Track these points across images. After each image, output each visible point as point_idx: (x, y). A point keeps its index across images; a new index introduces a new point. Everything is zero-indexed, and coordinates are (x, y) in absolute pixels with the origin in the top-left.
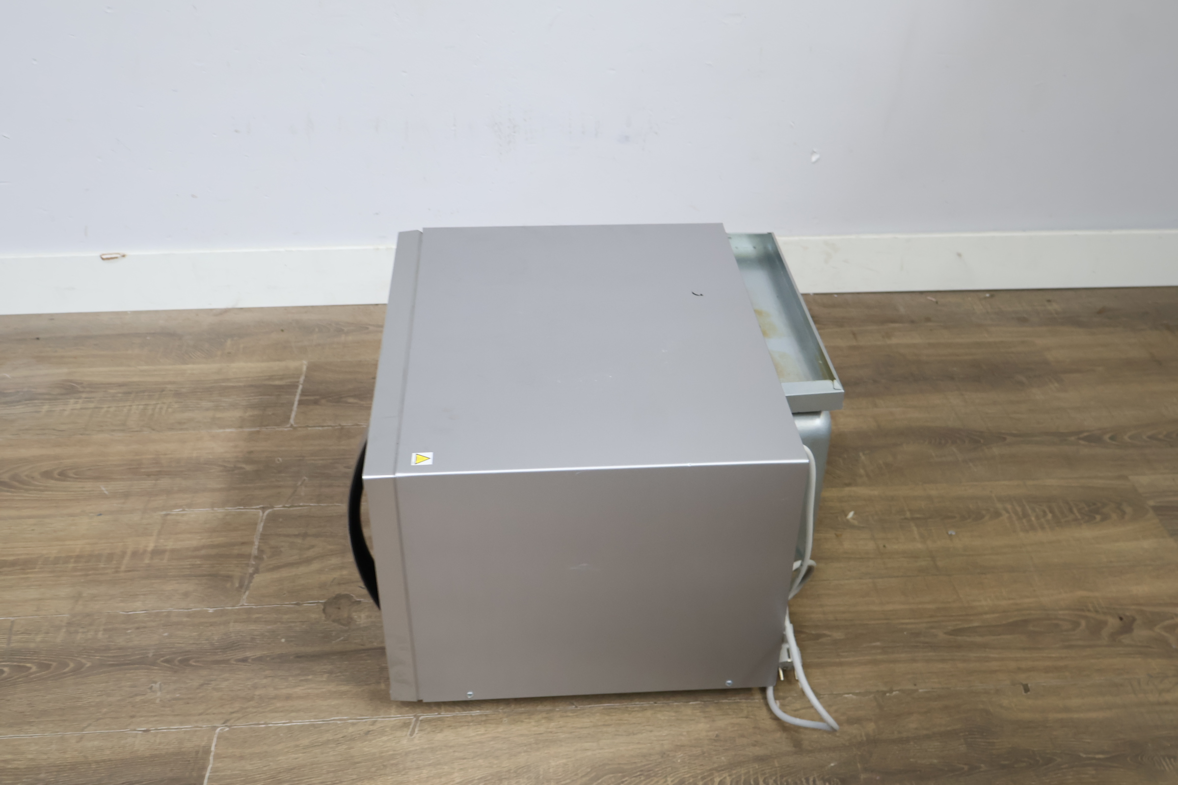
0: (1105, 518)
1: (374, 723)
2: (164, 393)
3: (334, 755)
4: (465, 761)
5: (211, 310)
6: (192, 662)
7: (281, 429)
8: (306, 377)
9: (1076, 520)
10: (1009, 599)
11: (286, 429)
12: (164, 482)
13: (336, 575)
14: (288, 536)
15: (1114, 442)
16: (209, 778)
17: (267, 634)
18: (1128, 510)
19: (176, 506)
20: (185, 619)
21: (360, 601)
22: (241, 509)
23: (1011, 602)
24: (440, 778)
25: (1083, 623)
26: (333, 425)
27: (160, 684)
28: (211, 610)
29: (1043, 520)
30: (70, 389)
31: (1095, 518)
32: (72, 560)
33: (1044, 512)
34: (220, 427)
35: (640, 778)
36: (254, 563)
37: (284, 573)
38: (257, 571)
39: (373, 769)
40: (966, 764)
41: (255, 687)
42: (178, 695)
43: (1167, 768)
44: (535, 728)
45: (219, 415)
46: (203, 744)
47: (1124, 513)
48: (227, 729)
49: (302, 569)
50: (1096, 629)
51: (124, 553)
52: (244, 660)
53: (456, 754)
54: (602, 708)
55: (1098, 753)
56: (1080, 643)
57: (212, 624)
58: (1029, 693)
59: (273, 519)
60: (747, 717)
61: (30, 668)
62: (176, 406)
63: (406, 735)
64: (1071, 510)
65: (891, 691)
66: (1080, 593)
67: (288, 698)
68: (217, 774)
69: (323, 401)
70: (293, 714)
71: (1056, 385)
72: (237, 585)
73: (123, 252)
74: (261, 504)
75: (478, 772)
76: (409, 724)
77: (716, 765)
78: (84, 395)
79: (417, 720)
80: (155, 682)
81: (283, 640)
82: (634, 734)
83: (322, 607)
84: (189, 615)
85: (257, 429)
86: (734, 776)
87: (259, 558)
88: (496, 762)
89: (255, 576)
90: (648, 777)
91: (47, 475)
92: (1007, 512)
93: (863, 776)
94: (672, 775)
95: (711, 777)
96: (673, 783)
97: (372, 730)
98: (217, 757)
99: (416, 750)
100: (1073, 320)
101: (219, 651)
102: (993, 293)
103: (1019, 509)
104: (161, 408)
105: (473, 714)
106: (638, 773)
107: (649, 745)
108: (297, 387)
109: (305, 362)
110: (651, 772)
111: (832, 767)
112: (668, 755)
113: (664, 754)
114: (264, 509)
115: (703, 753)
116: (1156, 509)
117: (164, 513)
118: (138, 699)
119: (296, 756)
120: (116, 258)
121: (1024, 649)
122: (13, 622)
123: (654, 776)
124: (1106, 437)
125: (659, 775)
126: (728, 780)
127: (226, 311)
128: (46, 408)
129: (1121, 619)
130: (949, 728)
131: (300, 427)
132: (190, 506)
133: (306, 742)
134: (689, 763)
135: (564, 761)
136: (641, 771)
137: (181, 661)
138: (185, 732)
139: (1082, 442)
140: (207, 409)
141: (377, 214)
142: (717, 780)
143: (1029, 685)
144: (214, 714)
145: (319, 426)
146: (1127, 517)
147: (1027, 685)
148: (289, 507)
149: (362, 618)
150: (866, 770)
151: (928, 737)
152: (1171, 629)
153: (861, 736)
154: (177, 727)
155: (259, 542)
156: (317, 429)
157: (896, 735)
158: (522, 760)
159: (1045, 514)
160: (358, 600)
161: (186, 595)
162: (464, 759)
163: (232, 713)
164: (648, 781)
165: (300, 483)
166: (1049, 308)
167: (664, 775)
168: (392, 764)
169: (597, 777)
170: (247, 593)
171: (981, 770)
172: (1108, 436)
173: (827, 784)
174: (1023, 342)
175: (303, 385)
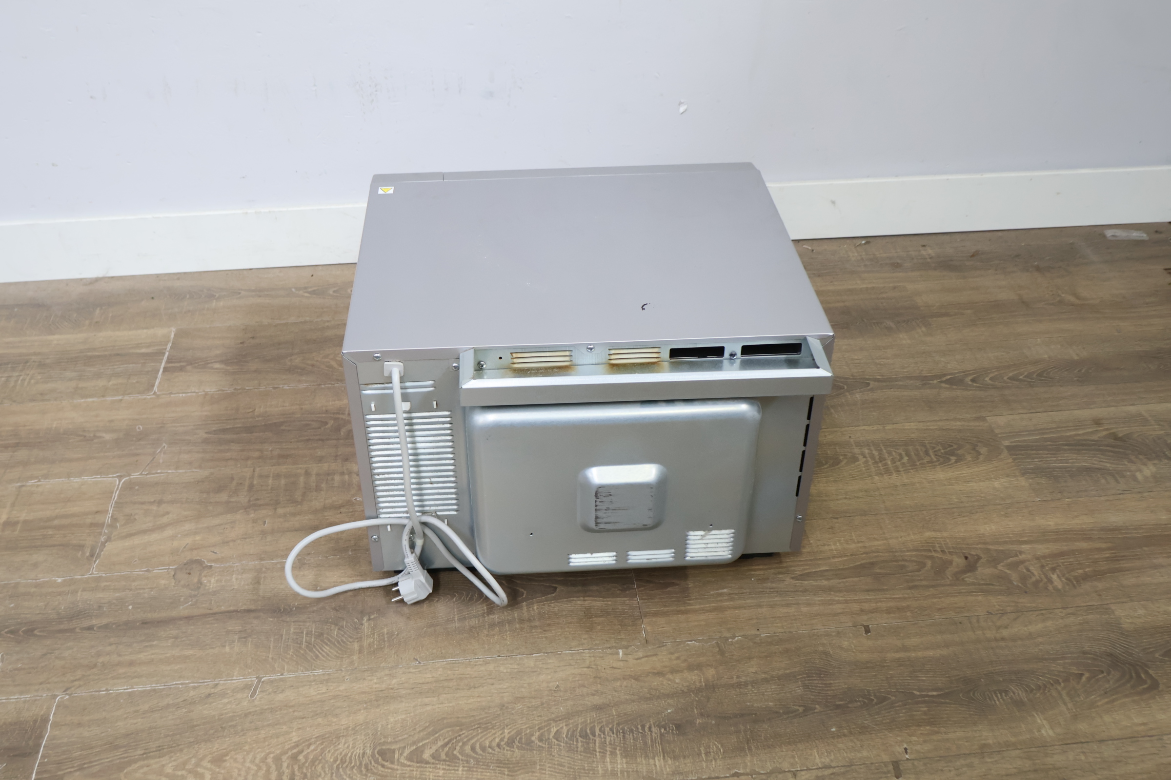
0: (960, 459)
1: (216, 686)
2: (28, 364)
3: (173, 719)
4: (304, 720)
5: (81, 279)
6: (36, 632)
7: (144, 397)
8: (172, 343)
9: (931, 462)
10: (858, 542)
11: (149, 397)
12: (22, 454)
13: (189, 540)
14: (143, 503)
15: (975, 384)
16: (44, 747)
17: (115, 601)
18: (983, 450)
19: (32, 478)
20: (33, 590)
21: (211, 566)
22: (98, 478)
23: (860, 545)
24: (278, 737)
25: (929, 563)
26: (197, 391)
27: (2, 655)
28: (59, 580)
29: (898, 463)
31: (950, 460)
33: (900, 455)
34: (83, 397)
35: (478, 731)
36: (106, 531)
37: (137, 540)
38: (109, 539)
39: (212, 732)
40: (800, 706)
41: (99, 654)
42: (20, 665)
43: (997, 702)
44: (377, 686)
45: (82, 384)
46: (42, 713)
47: (979, 453)
48: (67, 697)
49: (155, 536)
50: (940, 569)
52: (90, 628)
53: (296, 714)
54: (445, 663)
55: (933, 690)
56: (924, 583)
57: (60, 594)
58: (869, 634)
59: (129, 487)
60: (588, 667)
62: (39, 377)
63: (247, 697)
64: (927, 453)
65: (734, 637)
66: (928, 534)
67: (131, 664)
68: (54, 742)
69: (189, 368)
70: (136, 680)
71: (924, 329)
72: (88, 554)
74: (118, 473)
75: (316, 730)
76: (251, 686)
77: (553, 716)
79: (259, 681)
81: (130, 607)
82: (475, 688)
83: (173, 573)
84: (37, 586)
85: (120, 397)
86: (571, 726)
87: (112, 526)
88: (335, 720)
89: (106, 544)
90: (486, 729)
92: (865, 457)
93: (698, 721)
94: (509, 727)
95: (548, 727)
96: (509, 735)
97: (214, 693)
98: (55, 725)
99: (256, 711)
100: (947, 265)
101: (65, 619)
102: (869, 239)
103: (876, 453)
104: (24, 380)
105: (316, 674)
106: (476, 726)
107: (489, 698)
108: (164, 353)
109: (173, 329)
110: (490, 724)
111: (670, 713)
112: (507, 708)
113: (504, 706)
114: (120, 477)
115: (542, 704)
116: (1009, 448)
117: (19, 484)
119: (135, 721)
121: (868, 591)
123: (492, 728)
124: (968, 380)
125: (497, 727)
126: (565, 729)
127: (97, 280)
129: (966, 558)
130: (788, 671)
131: (163, 394)
132: (46, 477)
133: (146, 707)
134: (527, 714)
135: (403, 716)
136: (479, 724)
137: (25, 632)
138: (25, 702)
139: (943, 385)
140: (71, 380)
141: (244, 178)
142: (554, 730)
143: (870, 626)
144: (55, 683)
145: (183, 393)
146: (981, 458)
147: (868, 626)
148: (147, 475)
149: (212, 582)
150: (702, 715)
151: (766, 681)
152: (1014, 566)
153: (700, 682)
154: (16, 697)
155: (113, 511)
156: (181, 395)
157: (735, 680)
158: (361, 717)
159: (901, 458)
160: (209, 565)
161: (35, 565)
162: (303, 718)
163: (73, 681)
164: (485, 733)
165: (159, 450)
166: (924, 253)
167: (502, 727)
168: (230, 726)
169: (435, 732)
170: (97, 561)
171: (816, 711)
172: (970, 378)
173: (663, 730)
174: (895, 288)
175: (169, 352)
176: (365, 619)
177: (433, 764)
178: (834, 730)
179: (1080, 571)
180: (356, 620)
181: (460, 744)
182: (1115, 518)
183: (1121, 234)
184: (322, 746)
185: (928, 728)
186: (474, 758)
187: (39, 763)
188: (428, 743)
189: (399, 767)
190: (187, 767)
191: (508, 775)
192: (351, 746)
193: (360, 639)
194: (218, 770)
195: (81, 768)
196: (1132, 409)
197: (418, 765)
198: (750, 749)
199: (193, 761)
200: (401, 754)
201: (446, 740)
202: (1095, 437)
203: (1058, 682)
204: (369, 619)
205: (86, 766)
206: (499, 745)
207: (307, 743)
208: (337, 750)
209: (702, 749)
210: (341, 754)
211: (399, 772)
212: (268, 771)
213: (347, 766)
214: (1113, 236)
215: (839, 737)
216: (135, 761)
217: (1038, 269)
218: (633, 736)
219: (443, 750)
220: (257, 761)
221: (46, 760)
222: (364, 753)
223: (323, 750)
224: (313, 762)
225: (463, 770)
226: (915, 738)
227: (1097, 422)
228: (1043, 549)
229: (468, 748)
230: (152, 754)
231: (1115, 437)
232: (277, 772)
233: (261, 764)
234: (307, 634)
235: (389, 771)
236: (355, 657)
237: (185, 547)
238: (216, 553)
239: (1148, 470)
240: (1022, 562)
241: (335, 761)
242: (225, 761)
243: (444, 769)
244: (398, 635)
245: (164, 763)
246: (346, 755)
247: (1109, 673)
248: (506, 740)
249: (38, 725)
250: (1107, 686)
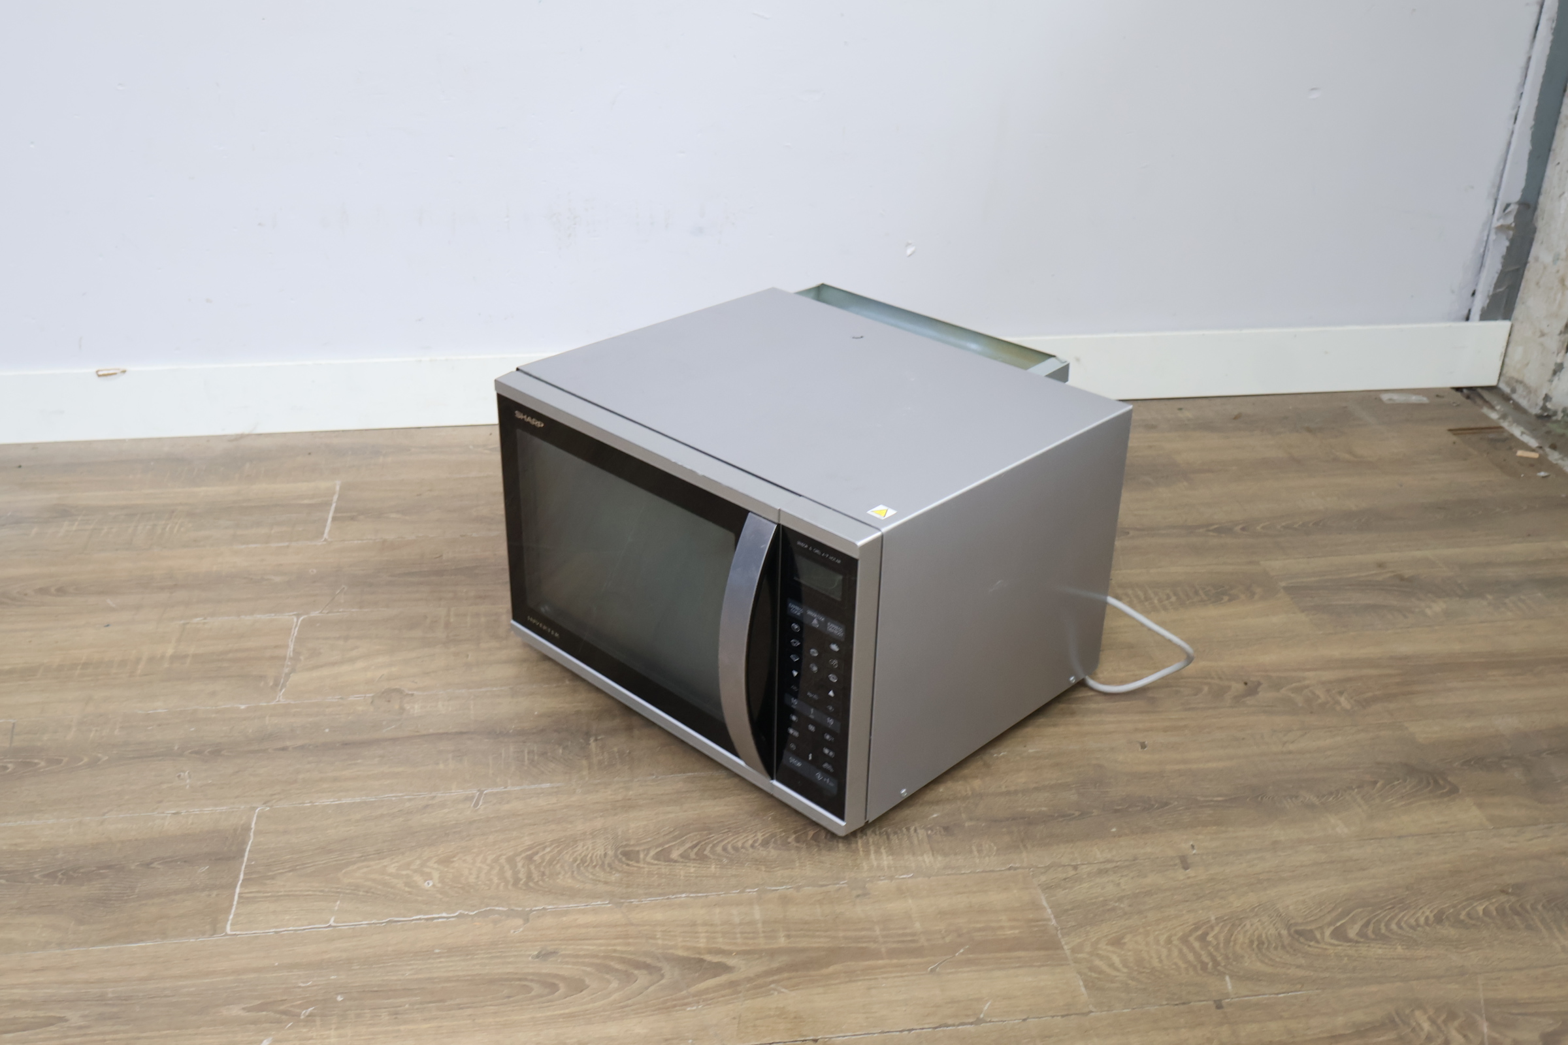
0: (1232, 598)
1: (434, 798)
2: (174, 513)
3: (390, 827)
4: (535, 827)
5: (223, 436)
6: (223, 752)
7: (313, 543)
8: (339, 495)
9: (1202, 601)
11: (320, 544)
12: (181, 595)
13: (385, 672)
14: (328, 639)
15: (1245, 533)
16: (250, 851)
17: (308, 725)
18: (1258, 591)
19: (196, 616)
20: (213, 716)
21: (412, 695)
22: (272, 616)
24: (509, 841)
25: (1206, 689)
26: (374, 538)
27: (189, 773)
29: (1166, 602)
30: (63, 513)
31: (1222, 599)
32: (79, 667)
33: (1168, 594)
34: (243, 543)
35: (728, 834)
36: (289, 663)
37: (326, 672)
38: (293, 671)
39: (434, 837)
40: (1077, 810)
41: (297, 772)
42: (210, 782)
43: (1287, 806)
44: (613, 797)
45: (240, 532)
46: (242, 822)
47: (1253, 593)
48: (268, 808)
49: (345, 668)
50: (1219, 693)
51: (138, 660)
52: (284, 749)
53: (526, 821)
54: (685, 777)
55: (1217, 796)
56: (1202, 705)
57: (245, 719)
58: (1145, 749)
59: (310, 623)
61: (36, 764)
62: (190, 525)
63: (469, 807)
64: (1196, 593)
65: (999, 753)
66: (1203, 663)
67: (335, 779)
68: (259, 848)
69: (361, 517)
70: (344, 793)
71: (1185, 484)
72: (271, 684)
73: (123, 368)
74: (295, 612)
75: (550, 835)
76: (473, 797)
78: (80, 518)
79: (481, 794)
80: (184, 772)
81: (327, 730)
82: (721, 798)
83: (370, 701)
84: (218, 712)
85: (286, 544)
87: (295, 659)
88: (570, 826)
89: (291, 675)
90: (737, 833)
91: (43, 591)
93: (967, 824)
94: (762, 830)
95: (805, 831)
96: (763, 838)
97: (432, 804)
98: (258, 833)
99: (481, 819)
100: (1206, 426)
101: (255, 742)
103: (1141, 594)
104: (172, 528)
105: (543, 787)
106: (726, 830)
107: (737, 806)
108: (331, 505)
109: (338, 483)
110: (740, 829)
111: (935, 817)
112: (758, 815)
113: (754, 813)
114: (298, 616)
116: (1286, 589)
117: (182, 622)
118: (165, 786)
119: (347, 829)
120: (115, 374)
121: (1141, 713)
122: (14, 724)
123: (743, 832)
124: (1238, 529)
125: (748, 832)
127: (241, 437)
128: (35, 530)
129: (1246, 684)
130: (1060, 782)
131: (336, 541)
132: (212, 615)
133: (358, 817)
134: (781, 820)
135: (645, 823)
136: (728, 828)
137: (211, 753)
138: (221, 813)
139: (1211, 534)
140: (227, 528)
141: (420, 320)
142: (811, 833)
143: (1146, 743)
144: (253, 796)
145: (358, 540)
146: (1256, 597)
147: (1144, 743)
148: (327, 613)
149: (416, 709)
150: (971, 819)
151: (1037, 789)
152: (1298, 690)
153: (966, 791)
154: (210, 809)
155: (294, 645)
156: (356, 542)
157: (1003, 789)
158: (598, 823)
159: (1168, 597)
160: (410, 693)
161: (213, 694)
162: (535, 825)
163: (272, 795)
164: (736, 836)
165: (338, 591)
166: (1181, 415)
167: (754, 831)
168: (454, 832)
169: (680, 836)
170: (283, 690)
171: (1093, 814)
172: (1240, 526)
173: (929, 832)
174: (1150, 447)
175: (337, 502)
176: (592, 740)
177: (682, 862)
178: (1114, 830)
179: (1370, 694)
180: (581, 740)
181: (711, 845)
182: (1405, 648)
183: (1396, 397)
184: (559, 849)
185: (1214, 828)
186: (727, 857)
187: (246, 866)
188: (674, 845)
189: (645, 866)
190: (412, 867)
191: (765, 871)
192: (590, 848)
193: (588, 757)
194: (446, 869)
195: (293, 870)
196: (1418, 554)
197: (667, 863)
198: (1025, 846)
199: (418, 862)
200: (646, 855)
201: (694, 843)
202: (1380, 578)
203: (1351, 789)
204: (596, 740)
205: (298, 867)
206: (752, 846)
207: (542, 846)
208: (576, 851)
209: (974, 848)
210: (580, 854)
211: (647, 870)
212: (502, 870)
213: (588, 865)
214: (1390, 400)
215: (1120, 836)
216: (354, 863)
217: (1309, 430)
218: (898, 837)
219: (692, 851)
220: (489, 861)
221: (253, 863)
222: (605, 855)
223: (560, 852)
224: (550, 863)
225: (716, 868)
226: (1200, 837)
227: (1381, 565)
228: (1327, 675)
229: (719, 849)
230: (371, 856)
231: (1402, 578)
232: (511, 871)
233: (494, 864)
234: (529, 753)
235: (636, 869)
236: (585, 772)
237: (381, 677)
238: (416, 683)
239: (1438, 607)
240: (1307, 687)
241: (575, 860)
242: (453, 862)
243: (694, 867)
244: (629, 753)
245: (385, 864)
246: (586, 856)
247: (1405, 781)
248: (760, 841)
249: (238, 836)
250: (1404, 791)
